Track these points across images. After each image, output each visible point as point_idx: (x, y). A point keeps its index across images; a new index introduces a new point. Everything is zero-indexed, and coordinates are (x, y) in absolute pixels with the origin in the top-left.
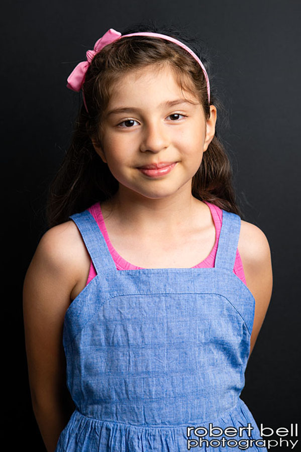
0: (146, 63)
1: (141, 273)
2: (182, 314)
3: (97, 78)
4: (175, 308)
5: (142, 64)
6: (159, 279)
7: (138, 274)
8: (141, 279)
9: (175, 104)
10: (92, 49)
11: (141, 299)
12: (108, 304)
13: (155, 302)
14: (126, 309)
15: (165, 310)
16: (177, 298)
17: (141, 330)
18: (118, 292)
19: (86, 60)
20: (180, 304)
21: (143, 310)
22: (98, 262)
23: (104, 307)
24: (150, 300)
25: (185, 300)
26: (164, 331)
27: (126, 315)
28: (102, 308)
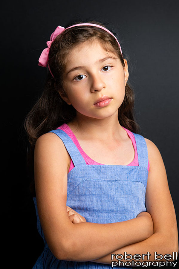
0: (84, 40)
1: (102, 167)
2: (124, 193)
3: (57, 55)
4: (120, 189)
5: (81, 42)
6: (112, 172)
7: (99, 168)
8: (102, 170)
9: (104, 60)
10: (49, 40)
11: (101, 183)
12: (81, 185)
13: (109, 185)
14: (92, 188)
15: (114, 190)
16: (121, 184)
17: (101, 202)
18: (88, 178)
19: (47, 47)
20: (123, 187)
21: (102, 189)
22: (75, 159)
23: (78, 187)
24: (106, 183)
25: (126, 185)
26: (114, 203)
27: (92, 192)
28: (77, 187)
